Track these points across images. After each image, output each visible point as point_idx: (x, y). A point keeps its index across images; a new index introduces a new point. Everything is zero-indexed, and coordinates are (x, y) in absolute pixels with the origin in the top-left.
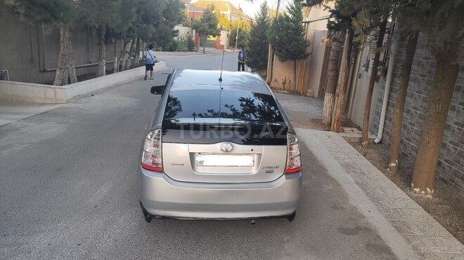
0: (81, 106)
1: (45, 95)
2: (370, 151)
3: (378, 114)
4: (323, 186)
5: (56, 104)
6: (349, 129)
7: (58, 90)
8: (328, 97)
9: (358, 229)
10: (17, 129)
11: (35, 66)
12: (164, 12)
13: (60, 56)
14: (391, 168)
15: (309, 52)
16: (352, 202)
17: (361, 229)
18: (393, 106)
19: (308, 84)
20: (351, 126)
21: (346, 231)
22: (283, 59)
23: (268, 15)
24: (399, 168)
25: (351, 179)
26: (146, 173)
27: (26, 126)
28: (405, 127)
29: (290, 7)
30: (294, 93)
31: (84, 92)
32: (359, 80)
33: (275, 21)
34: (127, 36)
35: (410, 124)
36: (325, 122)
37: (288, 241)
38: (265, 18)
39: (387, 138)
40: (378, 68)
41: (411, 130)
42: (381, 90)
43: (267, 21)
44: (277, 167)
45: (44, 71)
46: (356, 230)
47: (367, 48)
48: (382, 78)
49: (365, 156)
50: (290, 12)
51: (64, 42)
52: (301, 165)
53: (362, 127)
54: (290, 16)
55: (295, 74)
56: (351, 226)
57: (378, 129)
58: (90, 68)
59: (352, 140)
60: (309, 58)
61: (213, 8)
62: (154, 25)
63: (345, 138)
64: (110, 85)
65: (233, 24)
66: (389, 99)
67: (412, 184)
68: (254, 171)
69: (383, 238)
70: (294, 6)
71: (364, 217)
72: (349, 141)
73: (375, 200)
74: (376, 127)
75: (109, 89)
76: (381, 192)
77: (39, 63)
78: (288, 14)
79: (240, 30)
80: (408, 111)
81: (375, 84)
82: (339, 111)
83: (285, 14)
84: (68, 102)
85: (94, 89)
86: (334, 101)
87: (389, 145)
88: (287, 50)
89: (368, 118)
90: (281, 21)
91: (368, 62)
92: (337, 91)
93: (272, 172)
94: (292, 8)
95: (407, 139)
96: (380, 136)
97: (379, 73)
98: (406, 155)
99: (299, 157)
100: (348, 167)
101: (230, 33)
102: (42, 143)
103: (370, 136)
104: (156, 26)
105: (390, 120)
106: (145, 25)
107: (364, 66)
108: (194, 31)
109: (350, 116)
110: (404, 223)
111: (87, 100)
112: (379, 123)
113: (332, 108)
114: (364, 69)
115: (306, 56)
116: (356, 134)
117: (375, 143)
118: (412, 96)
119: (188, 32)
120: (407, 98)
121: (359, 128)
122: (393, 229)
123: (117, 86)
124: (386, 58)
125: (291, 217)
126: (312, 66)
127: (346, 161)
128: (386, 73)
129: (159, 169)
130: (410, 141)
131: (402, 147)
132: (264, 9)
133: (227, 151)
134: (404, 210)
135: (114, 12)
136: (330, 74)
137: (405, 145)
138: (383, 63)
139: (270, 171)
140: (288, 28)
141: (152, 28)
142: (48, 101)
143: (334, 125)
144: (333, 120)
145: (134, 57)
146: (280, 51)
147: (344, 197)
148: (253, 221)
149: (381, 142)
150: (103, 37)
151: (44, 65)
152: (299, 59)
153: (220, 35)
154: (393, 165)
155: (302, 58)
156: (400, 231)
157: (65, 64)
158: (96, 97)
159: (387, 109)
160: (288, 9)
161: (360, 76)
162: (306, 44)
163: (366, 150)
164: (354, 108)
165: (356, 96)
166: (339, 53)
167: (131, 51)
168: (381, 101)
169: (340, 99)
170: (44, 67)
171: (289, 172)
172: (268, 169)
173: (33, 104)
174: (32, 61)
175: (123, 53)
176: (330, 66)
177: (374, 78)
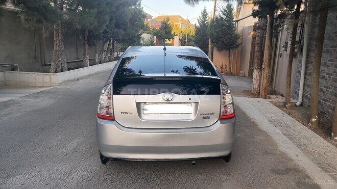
0: (68, 87)
1: (43, 80)
2: (293, 111)
3: (298, 83)
4: (256, 137)
5: (51, 86)
6: (275, 96)
7: (52, 76)
8: (256, 73)
9: (288, 169)
10: (19, 103)
11: (38, 61)
12: (131, 20)
13: (54, 51)
14: (312, 123)
15: (240, 43)
16: (281, 149)
17: (291, 170)
18: (310, 74)
19: (240, 67)
20: (276, 95)
21: (277, 172)
22: (220, 49)
23: (207, 18)
24: (319, 123)
25: (278, 131)
26: (101, 122)
27: (25, 101)
28: (321, 90)
29: (223, 11)
30: (230, 74)
31: (72, 78)
32: (280, 58)
33: (213, 21)
34: (103, 37)
35: (326, 87)
36: (255, 92)
37: (226, 180)
38: (205, 21)
39: (306, 100)
40: (295, 46)
41: (326, 92)
42: (298, 63)
43: (207, 23)
44: (213, 114)
45: (46, 65)
46: (287, 171)
47: (285, 32)
48: (299, 54)
49: (289, 115)
50: (224, 14)
51: (56, 41)
52: (234, 113)
53: (284, 94)
54: (224, 17)
55: (230, 59)
56: (281, 167)
57: (298, 94)
58: (79, 63)
59: (277, 104)
60: (240, 48)
61: (168, 20)
62: (124, 30)
63: (271, 102)
64: (91, 73)
65: (183, 30)
66: (306, 69)
67: (332, 134)
68: (192, 117)
69: (311, 177)
70: (226, 9)
71: (293, 160)
72: (275, 104)
73: (302, 147)
74: (297, 93)
75: (91, 75)
76: (306, 141)
77: (41, 59)
78: (222, 16)
79: (188, 35)
80: (323, 77)
81: (294, 60)
82: (265, 82)
83: (220, 16)
84: (60, 84)
85: (80, 76)
86: (261, 75)
87: (309, 106)
88: (223, 42)
89: (290, 85)
90: (217, 22)
91: (287, 43)
92: (263, 66)
93: (208, 118)
94: (225, 11)
95: (324, 100)
96: (300, 99)
97: (296, 50)
98: (324, 113)
99: (232, 105)
100: (275, 123)
101: (181, 38)
102: (34, 111)
103: (292, 100)
104: (125, 30)
105: (308, 86)
106: (116, 30)
107: (283, 47)
108: (155, 37)
109: (275, 87)
110: (329, 165)
111: (73, 83)
112: (299, 90)
113: (260, 80)
114: (284, 49)
115: (237, 46)
116: (281, 100)
117: (296, 105)
118: (325, 65)
119: (151, 38)
120: (321, 67)
121: (282, 96)
122: (320, 169)
123: (97, 74)
124: (301, 38)
125: (227, 158)
126: (242, 53)
127: (274, 118)
128: (302, 49)
129: (110, 118)
130: (327, 101)
131: (320, 106)
132: (204, 14)
133: (168, 100)
134: (328, 154)
135: (92, 17)
136: (257, 54)
137: (322, 105)
138: (299, 42)
139: (206, 117)
140: (223, 25)
141: (122, 32)
142: (46, 85)
143: (262, 93)
144: (261, 89)
145: (111, 54)
146: (217, 43)
147: (274, 144)
148: (194, 162)
149: (301, 105)
150: (86, 38)
151: (45, 60)
152: (232, 48)
153: (174, 39)
154: (314, 120)
155: (234, 47)
156: (326, 171)
157: (58, 58)
158: (80, 81)
159: (305, 78)
160: (222, 12)
161: (281, 55)
162: (237, 37)
163: (290, 111)
164: (277, 81)
165: (279, 70)
166: (262, 38)
167: (108, 49)
168: (299, 72)
169: (266, 72)
170: (45, 63)
171: (224, 118)
172: (205, 116)
173: (35, 87)
174: (36, 58)
175: (102, 51)
176: (257, 49)
177: (293, 55)
